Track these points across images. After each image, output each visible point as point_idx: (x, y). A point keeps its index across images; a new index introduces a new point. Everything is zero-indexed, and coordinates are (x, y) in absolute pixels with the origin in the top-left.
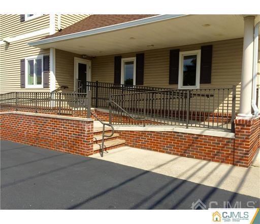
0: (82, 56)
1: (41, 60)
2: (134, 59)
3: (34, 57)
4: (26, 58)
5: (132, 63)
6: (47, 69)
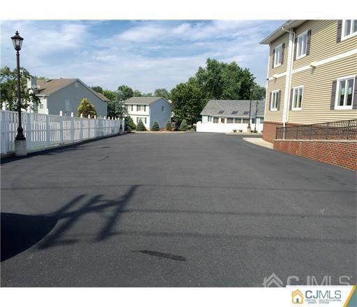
4: (338, 79)
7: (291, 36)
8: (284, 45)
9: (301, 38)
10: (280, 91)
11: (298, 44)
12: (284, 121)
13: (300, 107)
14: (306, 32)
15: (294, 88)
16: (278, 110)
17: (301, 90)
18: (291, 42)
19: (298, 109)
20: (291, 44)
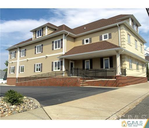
0: (72, 60)
1: (59, 62)
2: (89, 61)
3: (57, 61)
4: (54, 62)
5: (89, 62)
6: (62, 65)
7: (18, 49)
8: (16, 52)
9: (22, 51)
10: (15, 67)
11: (21, 52)
12: (17, 77)
13: (23, 72)
14: (24, 49)
15: (21, 66)
16: (14, 73)
17: (23, 67)
18: (18, 51)
19: (22, 72)
20: (19, 52)
